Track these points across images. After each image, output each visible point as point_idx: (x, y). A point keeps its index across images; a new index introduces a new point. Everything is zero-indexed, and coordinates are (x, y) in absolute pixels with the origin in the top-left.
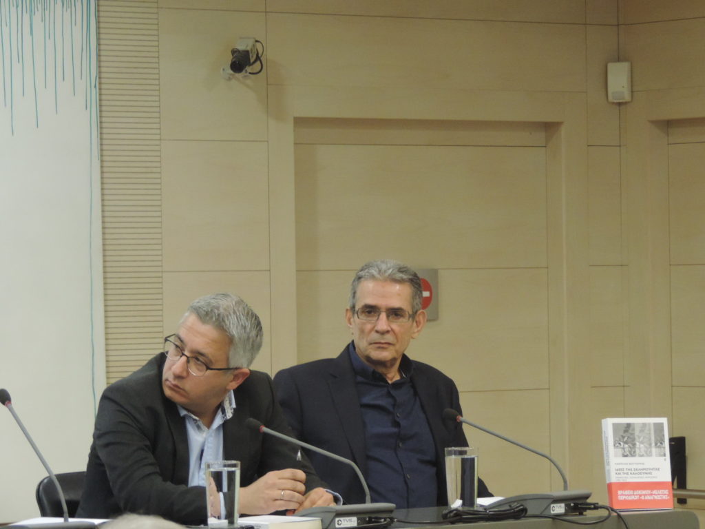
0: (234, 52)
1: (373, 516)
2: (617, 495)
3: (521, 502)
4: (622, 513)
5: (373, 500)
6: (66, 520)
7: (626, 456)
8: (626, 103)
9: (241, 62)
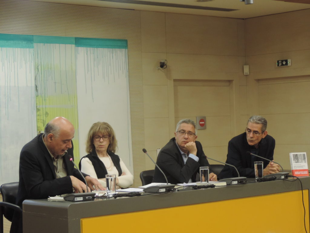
0: (161, 63)
1: (242, 180)
2: (295, 173)
3: (275, 176)
4: (299, 178)
5: (240, 176)
6: (167, 184)
7: (296, 163)
8: (248, 75)
9: (162, 65)
